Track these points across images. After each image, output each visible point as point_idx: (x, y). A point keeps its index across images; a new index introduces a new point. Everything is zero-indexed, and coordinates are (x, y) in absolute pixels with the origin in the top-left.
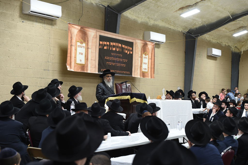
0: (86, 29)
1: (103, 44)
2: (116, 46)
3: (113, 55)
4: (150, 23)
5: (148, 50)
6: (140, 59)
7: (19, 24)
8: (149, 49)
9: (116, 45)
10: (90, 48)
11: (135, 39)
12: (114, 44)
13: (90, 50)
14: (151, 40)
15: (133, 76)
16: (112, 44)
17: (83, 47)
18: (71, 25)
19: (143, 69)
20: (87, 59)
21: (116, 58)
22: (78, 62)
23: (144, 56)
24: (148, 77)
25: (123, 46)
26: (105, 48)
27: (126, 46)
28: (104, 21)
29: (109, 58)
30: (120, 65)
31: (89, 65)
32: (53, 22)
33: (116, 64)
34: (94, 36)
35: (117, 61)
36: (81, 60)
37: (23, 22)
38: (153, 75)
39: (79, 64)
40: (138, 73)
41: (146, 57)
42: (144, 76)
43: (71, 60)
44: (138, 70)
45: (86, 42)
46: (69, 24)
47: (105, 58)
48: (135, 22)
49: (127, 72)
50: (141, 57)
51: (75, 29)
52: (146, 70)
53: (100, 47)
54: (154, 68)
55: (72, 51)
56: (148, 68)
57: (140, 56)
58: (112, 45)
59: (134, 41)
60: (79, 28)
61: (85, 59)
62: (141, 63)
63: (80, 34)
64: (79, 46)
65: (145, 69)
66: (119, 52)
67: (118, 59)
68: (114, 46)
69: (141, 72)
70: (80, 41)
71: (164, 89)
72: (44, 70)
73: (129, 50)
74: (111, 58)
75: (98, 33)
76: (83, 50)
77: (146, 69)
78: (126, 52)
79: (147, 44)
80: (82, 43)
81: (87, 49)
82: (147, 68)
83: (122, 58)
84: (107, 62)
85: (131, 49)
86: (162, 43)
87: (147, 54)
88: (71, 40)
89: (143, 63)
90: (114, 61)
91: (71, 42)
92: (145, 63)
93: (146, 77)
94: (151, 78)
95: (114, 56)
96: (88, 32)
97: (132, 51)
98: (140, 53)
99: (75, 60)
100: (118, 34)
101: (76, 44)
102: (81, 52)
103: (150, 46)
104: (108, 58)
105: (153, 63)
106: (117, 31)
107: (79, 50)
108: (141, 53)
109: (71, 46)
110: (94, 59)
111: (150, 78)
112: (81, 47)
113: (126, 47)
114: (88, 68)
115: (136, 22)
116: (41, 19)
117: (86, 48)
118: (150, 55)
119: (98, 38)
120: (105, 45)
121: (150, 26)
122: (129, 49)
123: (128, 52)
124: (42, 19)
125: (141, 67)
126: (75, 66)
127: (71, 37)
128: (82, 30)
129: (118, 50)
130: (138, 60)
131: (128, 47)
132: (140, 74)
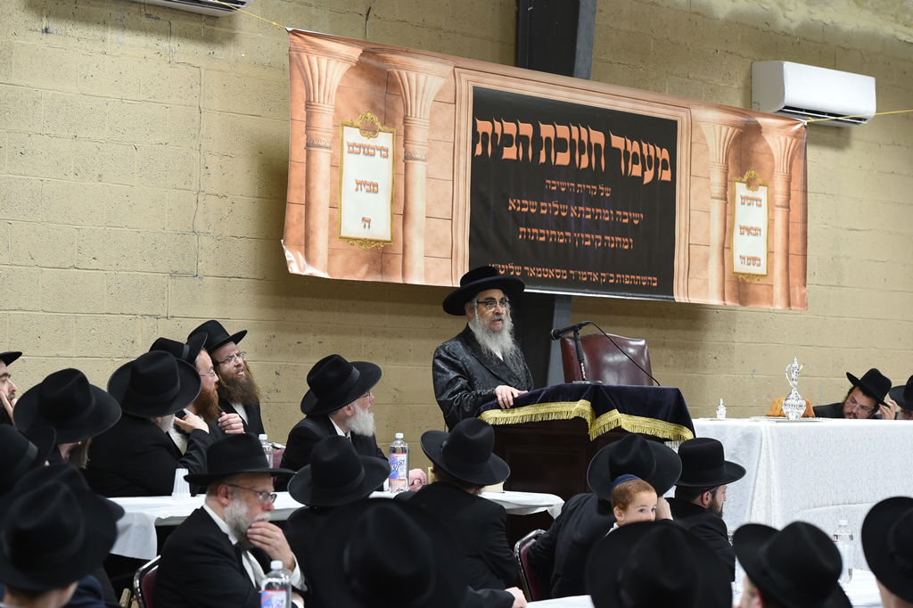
0: (397, 58)
1: (494, 135)
2: (572, 141)
3: (559, 188)
4: (785, 17)
5: (763, 159)
6: (716, 207)
7: (24, 45)
8: (772, 155)
9: (575, 136)
10: (418, 156)
11: (684, 103)
12: (563, 132)
13: (418, 169)
14: (786, 107)
15: (680, 297)
16: (547, 131)
17: (381, 149)
18: (306, 41)
19: (737, 261)
20: (402, 214)
21: (578, 204)
22: (352, 228)
23: (741, 189)
24: (770, 300)
25: (618, 142)
26: (510, 153)
27: (635, 142)
28: (513, 15)
29: (530, 207)
30: (598, 240)
31: (417, 247)
32: (217, 29)
33: (574, 239)
34: (441, 92)
35: (578, 221)
36: (367, 217)
37: (46, 31)
38: (797, 291)
39: (356, 240)
40: (706, 282)
41: (752, 199)
42: (746, 295)
43: (311, 223)
44: (706, 266)
45: (394, 125)
46: (294, 33)
47: (508, 204)
48: (698, 13)
49: (644, 280)
50: (727, 198)
51: (333, 63)
52: (759, 265)
53: (479, 151)
54: (805, 256)
55: (312, 175)
56: (770, 253)
57: (717, 189)
58: (548, 139)
59: (680, 114)
60: (355, 53)
61: (393, 214)
62: (727, 230)
63: (362, 85)
64: (354, 145)
65: (753, 260)
66: (591, 175)
67: (587, 212)
68: (561, 145)
69: (726, 279)
70: (358, 123)
71: (796, 364)
72: (174, 274)
73: (648, 162)
74: (542, 204)
75: (470, 77)
76: (381, 170)
77: (755, 259)
78: (636, 170)
79: (758, 129)
80: (370, 130)
81: (404, 160)
82: (763, 256)
83: (613, 204)
84: (522, 229)
85: (664, 154)
86: (860, 119)
87: (759, 180)
88: (309, 116)
89: (737, 231)
90: (562, 224)
91: (308, 127)
92: (748, 230)
93: (757, 299)
94: (789, 304)
95: (562, 197)
96: (404, 73)
97: (672, 164)
98: (717, 178)
99: (331, 218)
100: (587, 78)
101: (338, 138)
102: (369, 180)
103: (777, 138)
104: (526, 206)
105: (796, 229)
106: (579, 64)
107: (355, 166)
108: (726, 174)
109: (308, 145)
110: (444, 211)
111: (779, 305)
112: (368, 154)
113: (634, 147)
114: (408, 263)
115: (704, 16)
116: (148, 16)
117: (399, 157)
118: (780, 187)
119: (464, 106)
120: (507, 140)
121: (786, 34)
122: (649, 157)
123: (644, 170)
124: (155, 14)
125: (725, 247)
126: (331, 254)
127: (308, 104)
128: (373, 62)
129: (584, 164)
130: (708, 212)
131: (644, 145)
132: (721, 289)
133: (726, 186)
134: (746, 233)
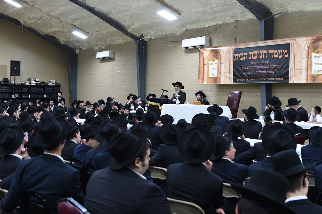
1: (239, 56)
2: (258, 54)
6: (304, 61)
10: (222, 63)
12: (255, 52)
13: (223, 65)
16: (251, 53)
17: (215, 63)
19: (313, 72)
20: (220, 72)
22: (210, 76)
25: (270, 51)
26: (242, 59)
33: (258, 73)
34: (227, 51)
37: (187, 55)
39: (211, 78)
40: (301, 78)
49: (279, 79)
51: (207, 51)
53: (235, 60)
55: (204, 69)
57: (305, 56)
58: (251, 55)
61: (218, 73)
63: (212, 53)
65: (320, 71)
66: (264, 59)
67: (262, 67)
68: (254, 55)
69: (308, 76)
70: (211, 60)
74: (250, 67)
75: (233, 47)
76: (216, 66)
78: (277, 56)
80: (213, 60)
81: (220, 64)
83: (269, 64)
84: (245, 72)
85: (286, 51)
88: (204, 60)
89: (313, 65)
91: (203, 62)
93: (321, 81)
97: (288, 53)
98: (305, 54)
104: (246, 68)
107: (211, 67)
108: (308, 52)
113: (276, 52)
119: (232, 53)
120: (241, 57)
122: (281, 53)
123: (279, 55)
125: (308, 69)
126: (207, 80)
130: (301, 62)
131: (279, 51)
132: (306, 79)
133: (308, 55)
134: (317, 65)
